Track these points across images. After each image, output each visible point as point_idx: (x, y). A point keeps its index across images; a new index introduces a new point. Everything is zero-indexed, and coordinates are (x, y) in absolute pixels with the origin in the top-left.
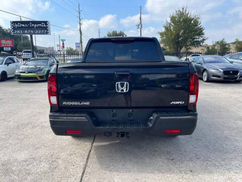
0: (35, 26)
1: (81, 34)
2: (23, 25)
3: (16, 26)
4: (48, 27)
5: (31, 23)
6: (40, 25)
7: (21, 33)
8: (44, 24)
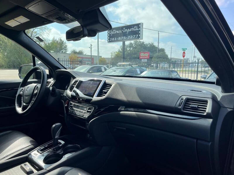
0: (128, 30)
2: (118, 32)
3: (112, 33)
4: (140, 30)
5: (124, 28)
6: (133, 29)
7: (116, 40)
8: (136, 28)
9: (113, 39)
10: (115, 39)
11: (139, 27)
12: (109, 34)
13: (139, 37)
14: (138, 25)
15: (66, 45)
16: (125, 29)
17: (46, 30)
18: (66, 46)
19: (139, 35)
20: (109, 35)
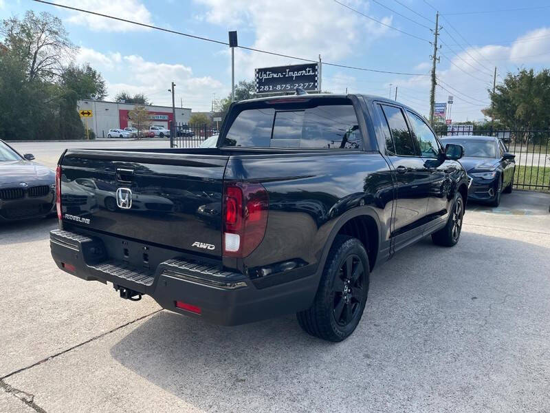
0: (296, 74)
1: (434, 83)
2: (275, 76)
3: (265, 77)
4: (317, 76)
5: (287, 70)
6: (304, 72)
7: (271, 89)
8: (309, 71)
9: (267, 87)
10: (269, 88)
11: (314, 70)
12: (258, 78)
13: (315, 87)
14: (313, 67)
15: (102, 80)
16: (289, 72)
17: (67, 48)
18: (102, 83)
19: (314, 84)
20: (257, 80)
